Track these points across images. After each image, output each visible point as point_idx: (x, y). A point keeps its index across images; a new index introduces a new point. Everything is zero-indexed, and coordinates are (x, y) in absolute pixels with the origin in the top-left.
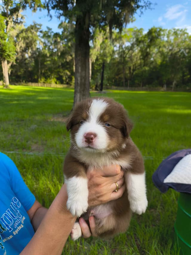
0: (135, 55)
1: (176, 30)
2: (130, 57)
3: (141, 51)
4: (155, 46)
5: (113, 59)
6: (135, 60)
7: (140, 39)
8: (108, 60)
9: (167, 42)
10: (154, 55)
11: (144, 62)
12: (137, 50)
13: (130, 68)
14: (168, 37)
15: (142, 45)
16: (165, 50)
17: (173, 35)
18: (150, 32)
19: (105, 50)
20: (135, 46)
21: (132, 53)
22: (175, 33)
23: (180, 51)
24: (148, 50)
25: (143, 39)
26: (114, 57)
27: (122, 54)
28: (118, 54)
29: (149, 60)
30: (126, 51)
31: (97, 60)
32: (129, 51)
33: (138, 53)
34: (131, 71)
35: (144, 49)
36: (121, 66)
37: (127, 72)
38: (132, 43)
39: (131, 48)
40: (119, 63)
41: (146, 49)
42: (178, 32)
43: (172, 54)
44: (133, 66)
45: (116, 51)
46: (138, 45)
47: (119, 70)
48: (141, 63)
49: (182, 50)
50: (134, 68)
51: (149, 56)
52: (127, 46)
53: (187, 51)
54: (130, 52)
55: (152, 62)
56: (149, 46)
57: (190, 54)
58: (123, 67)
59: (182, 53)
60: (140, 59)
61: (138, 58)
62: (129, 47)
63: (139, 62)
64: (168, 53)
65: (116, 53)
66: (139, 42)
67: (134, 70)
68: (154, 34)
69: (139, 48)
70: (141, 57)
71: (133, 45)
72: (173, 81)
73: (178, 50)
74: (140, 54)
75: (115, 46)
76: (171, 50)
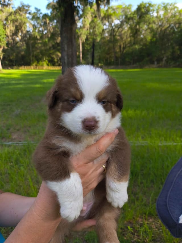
0: (125, 32)
1: (165, 5)
2: (120, 35)
3: (131, 28)
4: (145, 22)
5: (103, 38)
6: (125, 38)
7: (129, 16)
8: (98, 39)
9: (157, 17)
10: (143, 32)
11: (134, 39)
12: (126, 27)
13: (120, 46)
14: (158, 12)
15: (131, 22)
17: (162, 10)
18: (139, 8)
19: (95, 29)
20: (125, 23)
21: (122, 31)
22: (165, 8)
24: (138, 27)
25: (132, 16)
26: (104, 36)
27: (112, 32)
28: (108, 32)
29: (139, 37)
30: (116, 29)
31: (87, 39)
32: (118, 29)
33: (128, 31)
34: (122, 49)
35: (133, 26)
36: (111, 45)
37: (118, 50)
38: (121, 20)
39: (121, 26)
40: (109, 41)
41: (136, 26)
44: (123, 44)
45: (106, 29)
46: (127, 23)
47: (109, 49)
48: (131, 40)
49: (172, 25)
50: (124, 46)
51: (139, 33)
52: (117, 24)
53: (177, 26)
54: (120, 29)
55: (142, 39)
56: (138, 23)
58: (114, 46)
60: (130, 36)
61: (128, 35)
62: (119, 25)
63: (129, 39)
64: (157, 29)
65: (106, 32)
66: (128, 19)
67: (124, 48)
68: (143, 10)
69: (129, 26)
70: (131, 35)
71: (122, 22)
72: (163, 57)
73: (168, 25)
74: (130, 31)
75: (105, 24)
76: (160, 26)
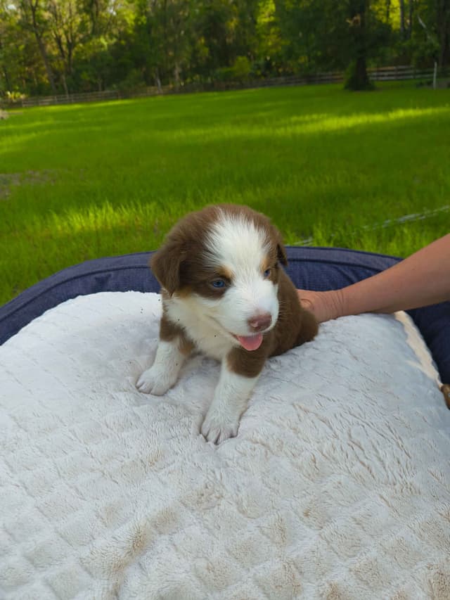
2: (51, 9)
6: (67, 14)
26: (5, 10)
29: (103, 14)
34: (64, 47)
36: (31, 36)
37: (55, 52)
47: (29, 48)
55: (113, 19)
60: (79, 11)
72: (174, 68)
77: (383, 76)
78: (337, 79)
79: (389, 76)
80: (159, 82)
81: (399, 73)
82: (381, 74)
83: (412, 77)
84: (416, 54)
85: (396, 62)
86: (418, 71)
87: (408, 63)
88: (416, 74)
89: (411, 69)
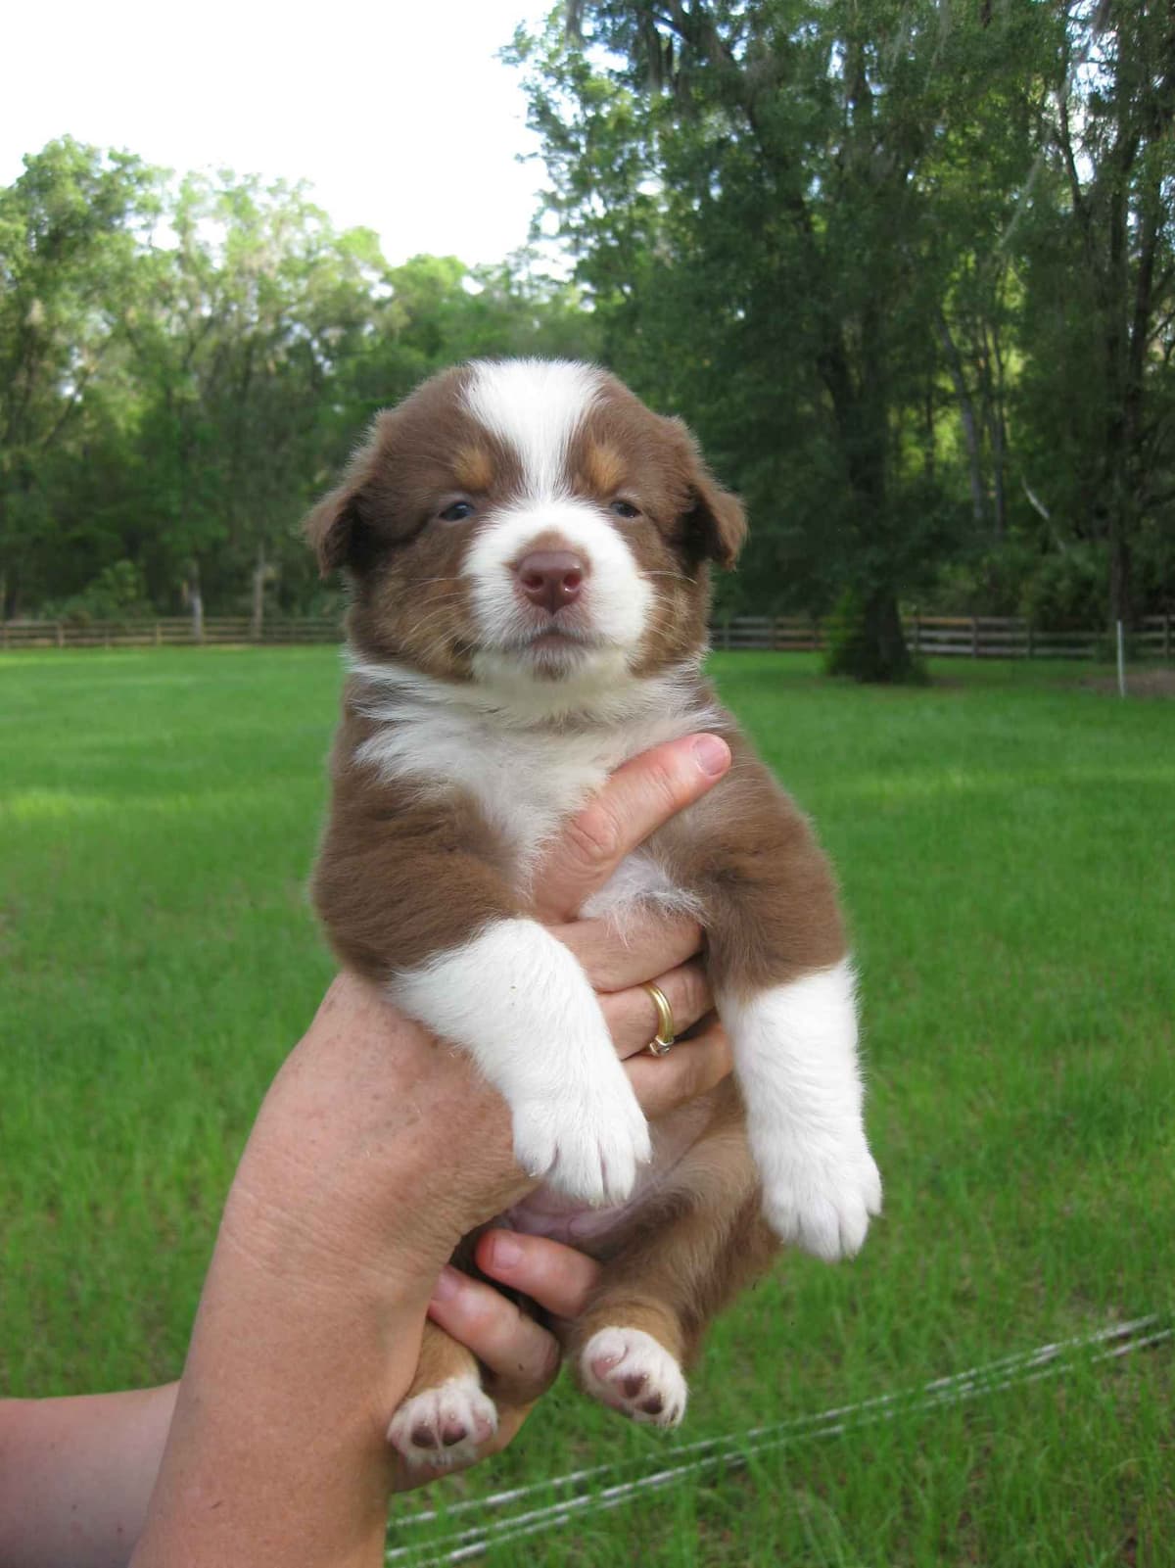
16: (169, 325)
23: (281, 333)
42: (259, 199)
43: (222, 353)
57: (351, 364)
59: (301, 351)
77: (931, 641)
78: (748, 638)
79: (953, 642)
80: (198, 604)
81: (983, 636)
82: (925, 634)
83: (1025, 651)
84: (1032, 589)
85: (971, 604)
86: (1039, 636)
87: (1008, 609)
88: (1035, 644)
89: (1022, 628)
